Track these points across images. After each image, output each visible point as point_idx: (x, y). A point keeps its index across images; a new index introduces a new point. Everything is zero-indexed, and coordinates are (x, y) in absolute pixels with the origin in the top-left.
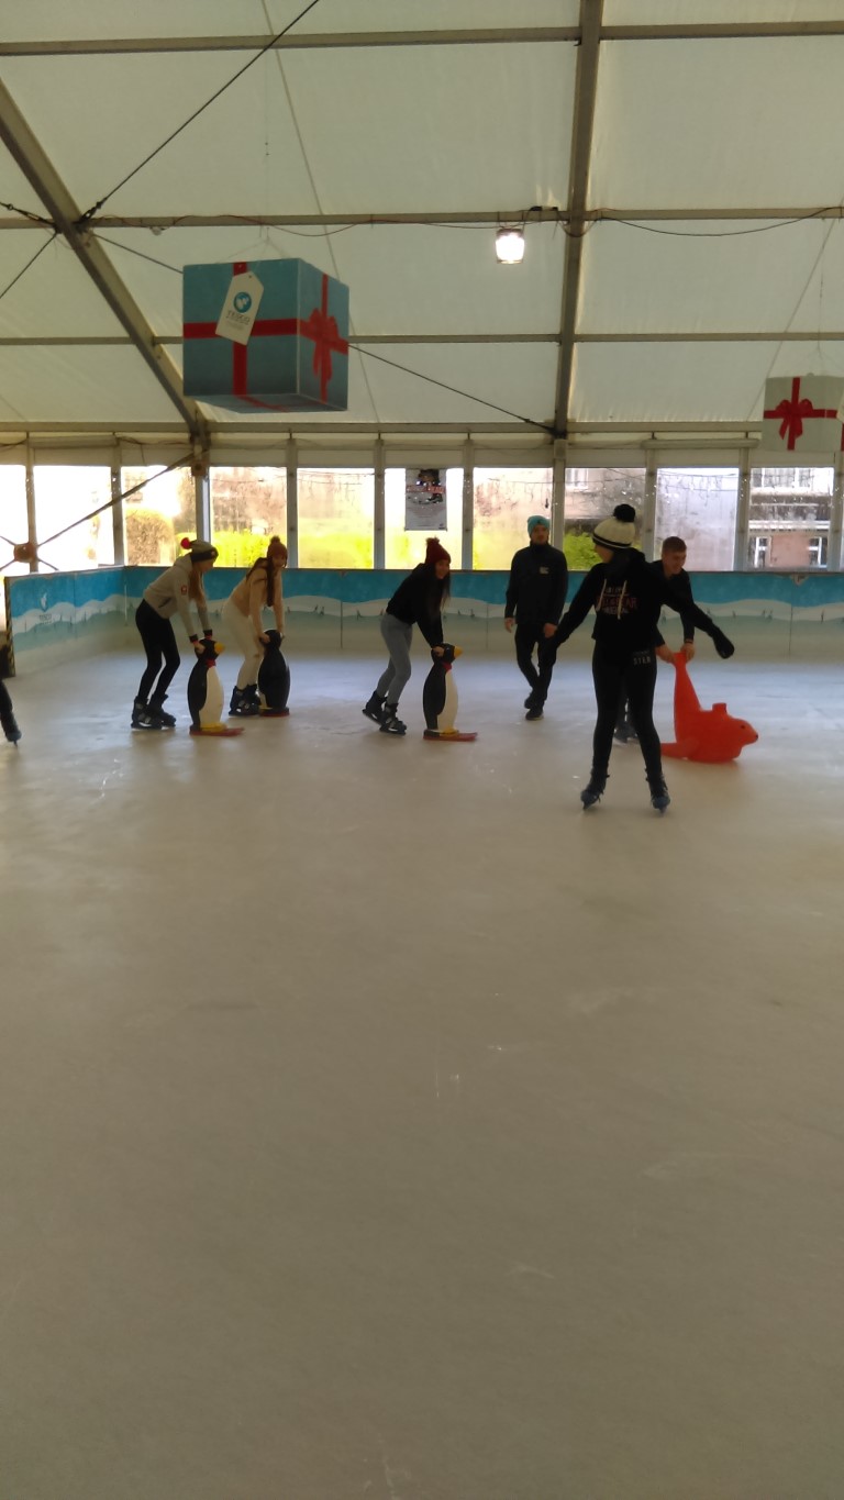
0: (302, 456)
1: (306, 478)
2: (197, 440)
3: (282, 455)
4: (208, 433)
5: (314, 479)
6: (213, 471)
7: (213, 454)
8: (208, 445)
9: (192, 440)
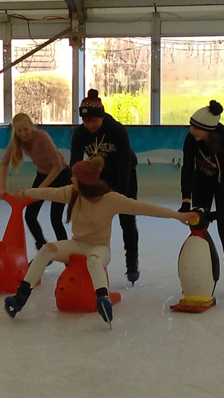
0: (166, 27)
1: (168, 46)
2: (74, 15)
3: (147, 27)
4: (84, 9)
5: (175, 46)
6: (89, 42)
7: (89, 27)
8: (84, 19)
9: (70, 15)
